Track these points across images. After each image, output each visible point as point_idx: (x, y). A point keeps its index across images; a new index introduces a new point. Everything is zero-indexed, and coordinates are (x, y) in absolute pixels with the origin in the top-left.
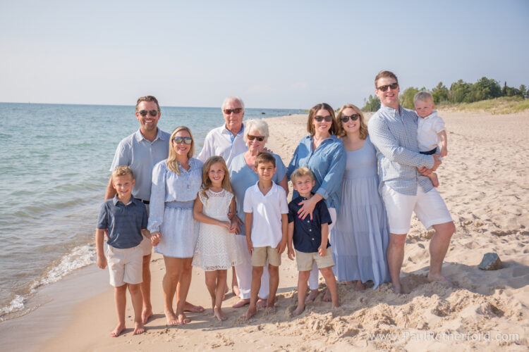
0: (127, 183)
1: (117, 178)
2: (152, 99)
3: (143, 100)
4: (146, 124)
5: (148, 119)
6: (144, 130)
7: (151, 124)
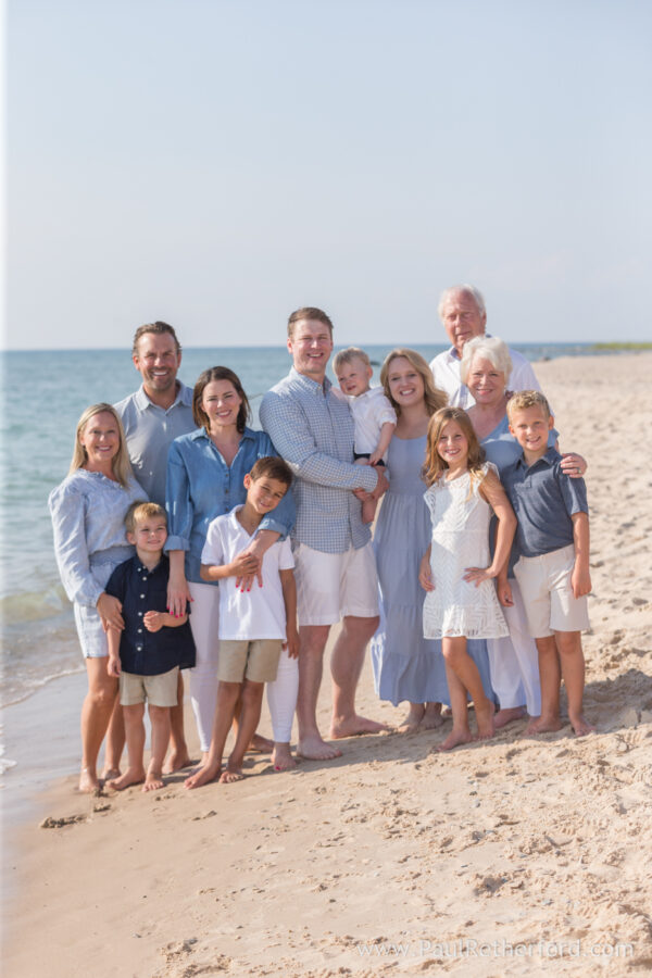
0: (538, 423)
1: (519, 414)
2: (163, 329)
3: (148, 331)
4: (156, 378)
5: (158, 369)
6: (151, 389)
7: (166, 377)
